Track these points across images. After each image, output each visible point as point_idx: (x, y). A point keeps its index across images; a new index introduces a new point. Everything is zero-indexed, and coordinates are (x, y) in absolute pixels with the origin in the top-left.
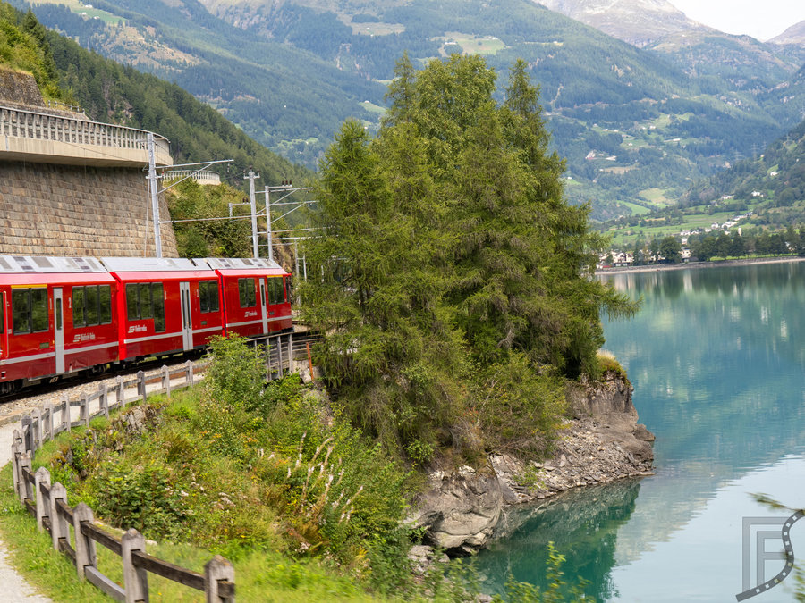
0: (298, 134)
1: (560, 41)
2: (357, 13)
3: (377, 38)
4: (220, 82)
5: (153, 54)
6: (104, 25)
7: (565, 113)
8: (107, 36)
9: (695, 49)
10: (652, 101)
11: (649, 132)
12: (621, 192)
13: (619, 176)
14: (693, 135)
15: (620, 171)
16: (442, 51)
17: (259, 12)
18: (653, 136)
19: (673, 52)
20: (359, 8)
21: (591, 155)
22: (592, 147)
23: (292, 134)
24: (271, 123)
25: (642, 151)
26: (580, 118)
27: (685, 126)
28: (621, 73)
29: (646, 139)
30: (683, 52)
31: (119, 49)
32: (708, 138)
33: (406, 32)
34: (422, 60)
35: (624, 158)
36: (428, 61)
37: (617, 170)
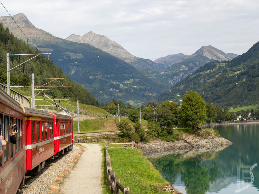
1: (100, 56)
2: (39, 45)
3: (45, 52)
7: (102, 77)
9: (135, 62)
10: (127, 75)
11: (127, 84)
13: (120, 96)
14: (140, 85)
16: (65, 57)
18: (129, 85)
20: (39, 43)
21: (111, 89)
22: (111, 87)
25: (126, 89)
26: (107, 79)
27: (138, 82)
28: (118, 66)
29: (127, 86)
32: (144, 86)
33: (54, 51)
34: (59, 59)
35: (121, 91)
36: (61, 60)
37: (119, 94)
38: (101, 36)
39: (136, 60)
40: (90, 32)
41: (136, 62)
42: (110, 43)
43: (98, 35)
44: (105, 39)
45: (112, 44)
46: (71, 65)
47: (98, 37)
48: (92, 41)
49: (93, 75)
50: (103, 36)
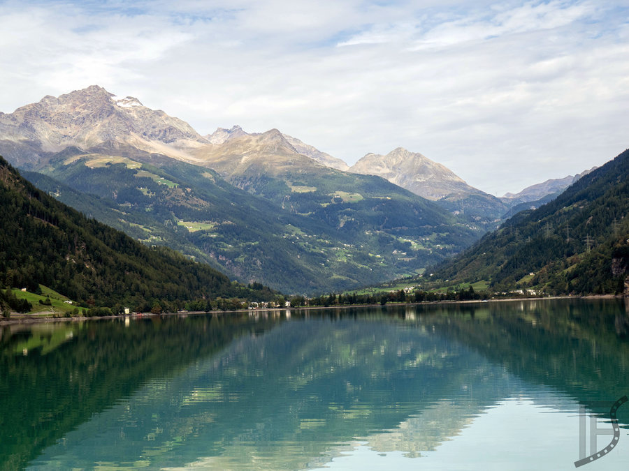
0: (250, 240)
1: (390, 197)
2: (295, 181)
3: (302, 193)
4: (217, 215)
5: (188, 201)
6: (168, 187)
7: (386, 232)
8: (168, 193)
9: (464, 200)
10: (430, 227)
11: (426, 241)
12: (407, 270)
13: (406, 262)
14: (447, 243)
15: (407, 259)
16: (332, 200)
17: (250, 180)
18: (427, 243)
19: (454, 202)
20: (296, 179)
21: (395, 252)
22: (395, 248)
23: (247, 240)
24: (237, 234)
25: (420, 251)
26: (393, 234)
27: (443, 239)
28: (417, 213)
29: (423, 245)
30: (458, 201)
31: (173, 199)
32: (453, 245)
33: (317, 191)
34: (323, 205)
35: (410, 253)
36: (325, 205)
37: (405, 259)
38: (416, 155)
39: (466, 197)
40: (397, 149)
41: (467, 199)
42: (431, 167)
43: (411, 154)
44: (422, 160)
45: (434, 168)
46: (341, 213)
47: (411, 158)
48: (401, 163)
49: (370, 229)
50: (418, 155)
